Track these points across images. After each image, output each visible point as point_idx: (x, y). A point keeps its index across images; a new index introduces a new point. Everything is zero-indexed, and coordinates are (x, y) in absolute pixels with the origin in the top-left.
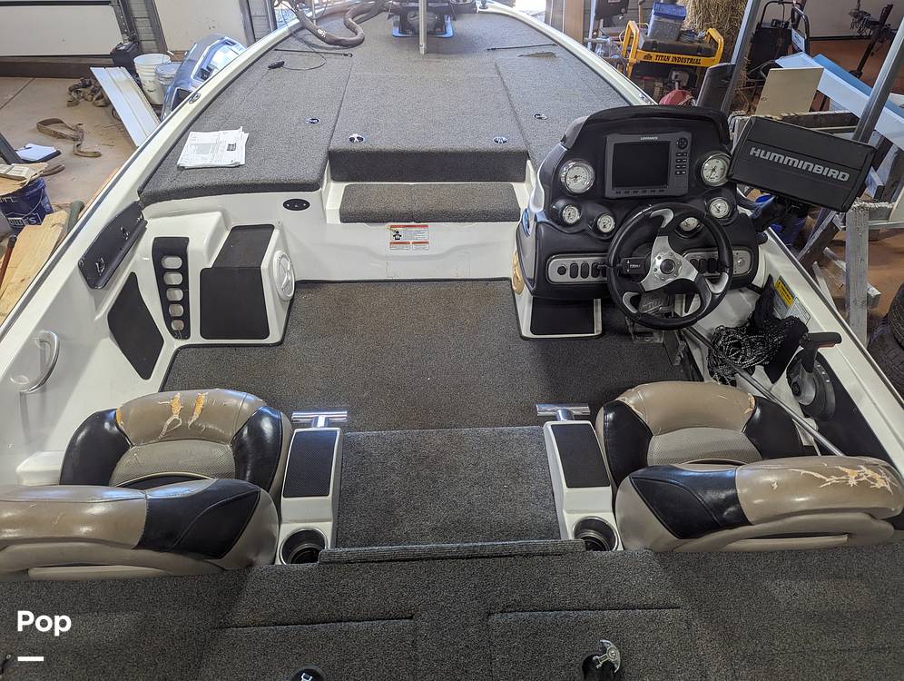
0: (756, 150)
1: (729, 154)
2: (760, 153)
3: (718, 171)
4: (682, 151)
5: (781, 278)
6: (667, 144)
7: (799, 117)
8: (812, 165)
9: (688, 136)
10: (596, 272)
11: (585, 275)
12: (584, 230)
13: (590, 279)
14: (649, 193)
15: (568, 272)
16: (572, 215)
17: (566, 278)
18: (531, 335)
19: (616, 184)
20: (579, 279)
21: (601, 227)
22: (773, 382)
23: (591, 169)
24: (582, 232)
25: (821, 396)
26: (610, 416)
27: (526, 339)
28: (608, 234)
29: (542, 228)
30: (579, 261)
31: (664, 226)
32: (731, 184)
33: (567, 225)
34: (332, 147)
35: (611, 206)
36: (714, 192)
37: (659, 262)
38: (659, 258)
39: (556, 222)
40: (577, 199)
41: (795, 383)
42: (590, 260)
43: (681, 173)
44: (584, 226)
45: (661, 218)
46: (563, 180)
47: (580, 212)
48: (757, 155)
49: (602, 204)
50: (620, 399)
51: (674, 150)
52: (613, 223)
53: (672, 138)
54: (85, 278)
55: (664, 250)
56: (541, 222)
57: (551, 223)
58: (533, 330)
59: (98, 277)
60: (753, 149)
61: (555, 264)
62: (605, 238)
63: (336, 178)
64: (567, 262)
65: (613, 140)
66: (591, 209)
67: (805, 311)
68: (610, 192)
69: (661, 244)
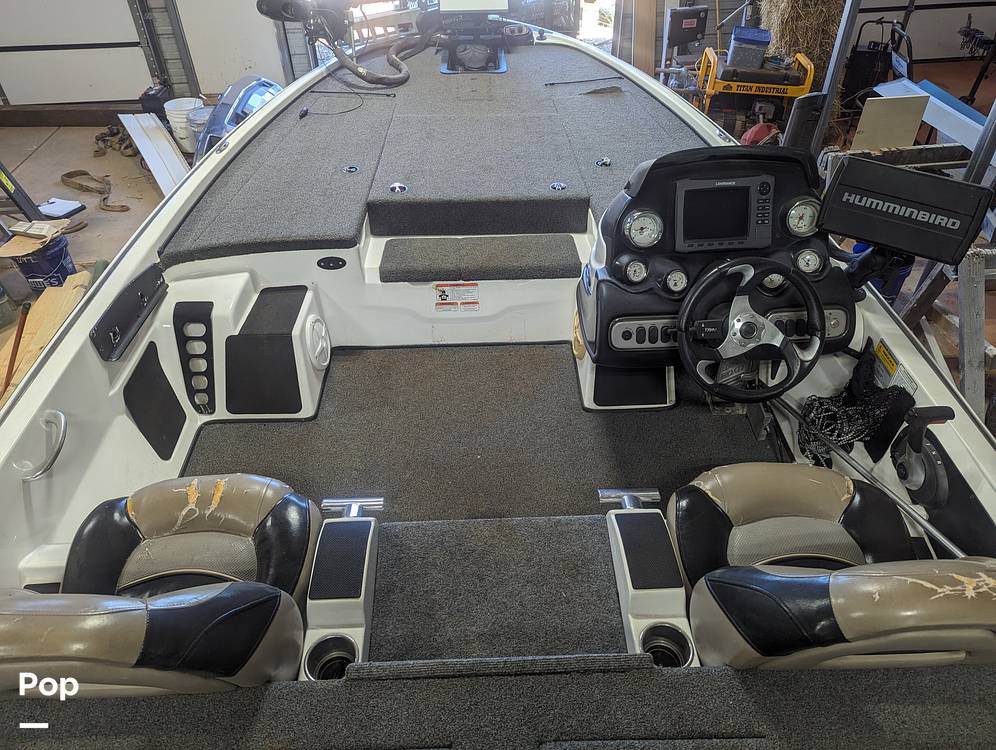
0: (850, 195)
1: (819, 200)
2: (854, 199)
3: (807, 221)
4: (764, 197)
5: (882, 341)
6: (748, 189)
7: (901, 152)
8: (916, 212)
9: (770, 180)
10: (666, 336)
11: (653, 340)
12: (651, 289)
13: (660, 344)
14: (726, 245)
15: (634, 337)
16: (637, 272)
17: (632, 344)
18: (594, 406)
19: (688, 235)
20: (647, 345)
21: (671, 284)
22: (875, 462)
23: (659, 220)
24: (650, 291)
25: (931, 481)
26: (684, 503)
27: (588, 410)
28: (680, 293)
29: (604, 287)
30: (647, 324)
31: (743, 284)
32: (821, 233)
33: (632, 284)
34: (371, 198)
35: (682, 260)
36: (803, 243)
37: (738, 326)
38: (739, 321)
39: (619, 280)
40: (644, 254)
41: (901, 464)
42: (660, 323)
43: (763, 222)
44: (652, 284)
45: (740, 275)
46: (627, 233)
47: (647, 268)
48: (851, 201)
49: (671, 259)
50: (694, 483)
51: (754, 196)
52: (685, 281)
53: (753, 182)
54: (98, 350)
55: (744, 311)
56: (603, 281)
57: (614, 281)
58: (597, 400)
59: (113, 349)
60: (847, 194)
61: (618, 328)
62: (676, 297)
63: (376, 232)
64: (632, 325)
65: (683, 186)
66: (660, 265)
67: (912, 380)
68: (681, 245)
69: (741, 303)
